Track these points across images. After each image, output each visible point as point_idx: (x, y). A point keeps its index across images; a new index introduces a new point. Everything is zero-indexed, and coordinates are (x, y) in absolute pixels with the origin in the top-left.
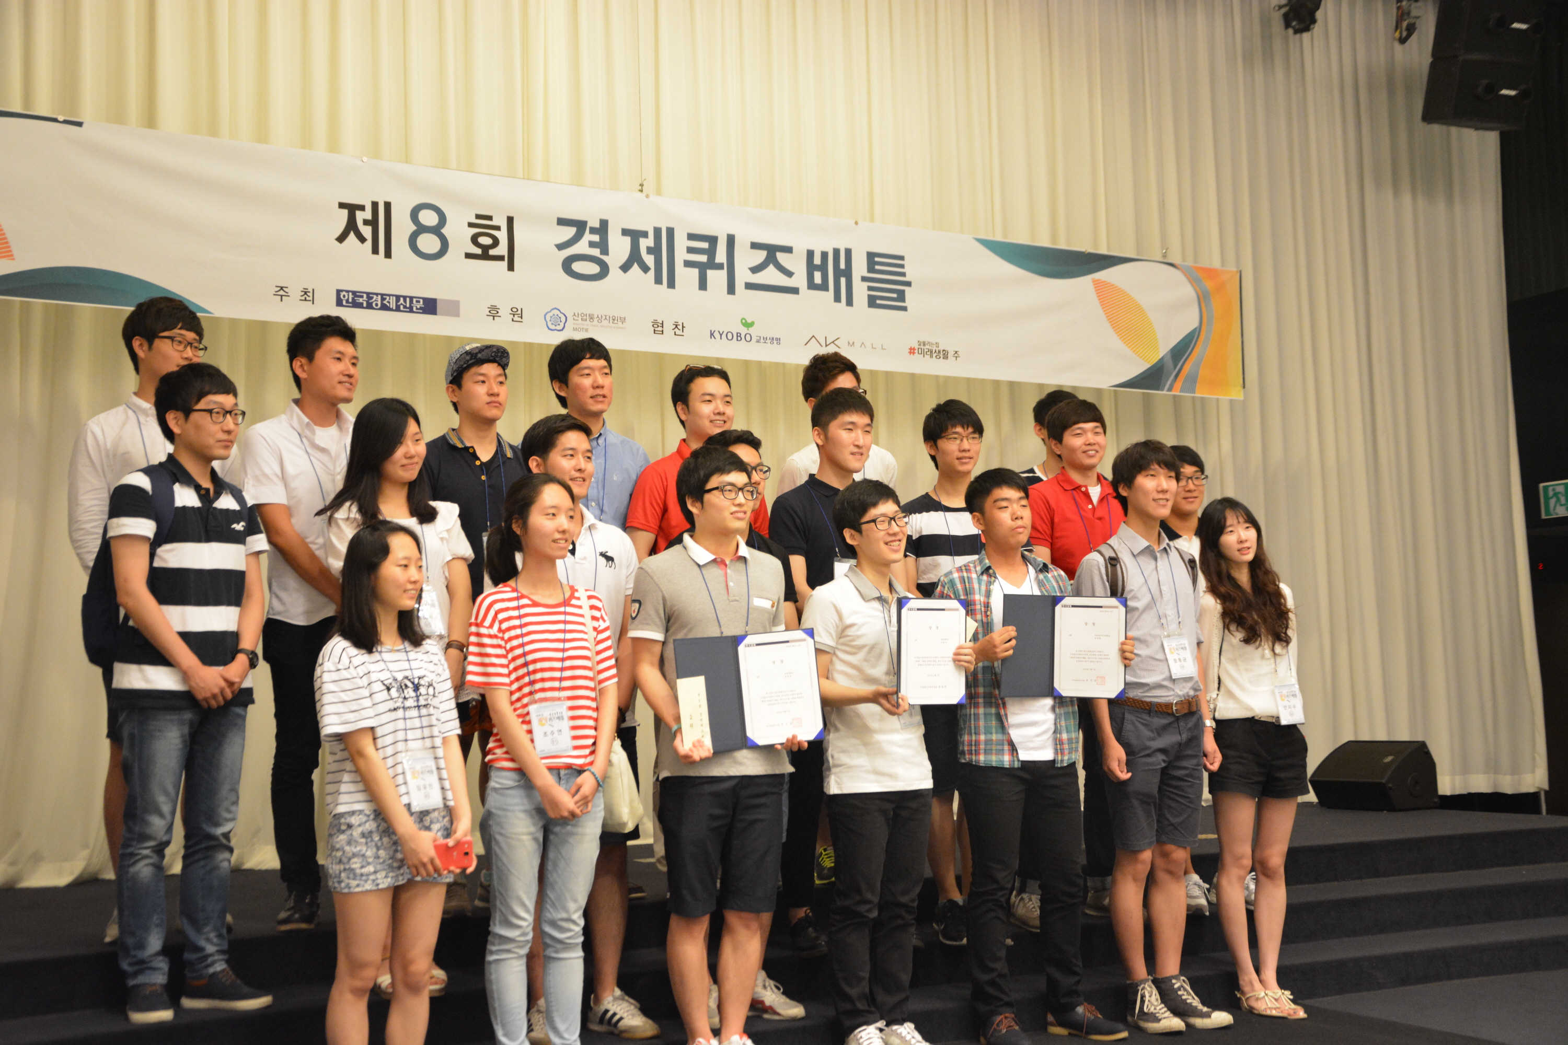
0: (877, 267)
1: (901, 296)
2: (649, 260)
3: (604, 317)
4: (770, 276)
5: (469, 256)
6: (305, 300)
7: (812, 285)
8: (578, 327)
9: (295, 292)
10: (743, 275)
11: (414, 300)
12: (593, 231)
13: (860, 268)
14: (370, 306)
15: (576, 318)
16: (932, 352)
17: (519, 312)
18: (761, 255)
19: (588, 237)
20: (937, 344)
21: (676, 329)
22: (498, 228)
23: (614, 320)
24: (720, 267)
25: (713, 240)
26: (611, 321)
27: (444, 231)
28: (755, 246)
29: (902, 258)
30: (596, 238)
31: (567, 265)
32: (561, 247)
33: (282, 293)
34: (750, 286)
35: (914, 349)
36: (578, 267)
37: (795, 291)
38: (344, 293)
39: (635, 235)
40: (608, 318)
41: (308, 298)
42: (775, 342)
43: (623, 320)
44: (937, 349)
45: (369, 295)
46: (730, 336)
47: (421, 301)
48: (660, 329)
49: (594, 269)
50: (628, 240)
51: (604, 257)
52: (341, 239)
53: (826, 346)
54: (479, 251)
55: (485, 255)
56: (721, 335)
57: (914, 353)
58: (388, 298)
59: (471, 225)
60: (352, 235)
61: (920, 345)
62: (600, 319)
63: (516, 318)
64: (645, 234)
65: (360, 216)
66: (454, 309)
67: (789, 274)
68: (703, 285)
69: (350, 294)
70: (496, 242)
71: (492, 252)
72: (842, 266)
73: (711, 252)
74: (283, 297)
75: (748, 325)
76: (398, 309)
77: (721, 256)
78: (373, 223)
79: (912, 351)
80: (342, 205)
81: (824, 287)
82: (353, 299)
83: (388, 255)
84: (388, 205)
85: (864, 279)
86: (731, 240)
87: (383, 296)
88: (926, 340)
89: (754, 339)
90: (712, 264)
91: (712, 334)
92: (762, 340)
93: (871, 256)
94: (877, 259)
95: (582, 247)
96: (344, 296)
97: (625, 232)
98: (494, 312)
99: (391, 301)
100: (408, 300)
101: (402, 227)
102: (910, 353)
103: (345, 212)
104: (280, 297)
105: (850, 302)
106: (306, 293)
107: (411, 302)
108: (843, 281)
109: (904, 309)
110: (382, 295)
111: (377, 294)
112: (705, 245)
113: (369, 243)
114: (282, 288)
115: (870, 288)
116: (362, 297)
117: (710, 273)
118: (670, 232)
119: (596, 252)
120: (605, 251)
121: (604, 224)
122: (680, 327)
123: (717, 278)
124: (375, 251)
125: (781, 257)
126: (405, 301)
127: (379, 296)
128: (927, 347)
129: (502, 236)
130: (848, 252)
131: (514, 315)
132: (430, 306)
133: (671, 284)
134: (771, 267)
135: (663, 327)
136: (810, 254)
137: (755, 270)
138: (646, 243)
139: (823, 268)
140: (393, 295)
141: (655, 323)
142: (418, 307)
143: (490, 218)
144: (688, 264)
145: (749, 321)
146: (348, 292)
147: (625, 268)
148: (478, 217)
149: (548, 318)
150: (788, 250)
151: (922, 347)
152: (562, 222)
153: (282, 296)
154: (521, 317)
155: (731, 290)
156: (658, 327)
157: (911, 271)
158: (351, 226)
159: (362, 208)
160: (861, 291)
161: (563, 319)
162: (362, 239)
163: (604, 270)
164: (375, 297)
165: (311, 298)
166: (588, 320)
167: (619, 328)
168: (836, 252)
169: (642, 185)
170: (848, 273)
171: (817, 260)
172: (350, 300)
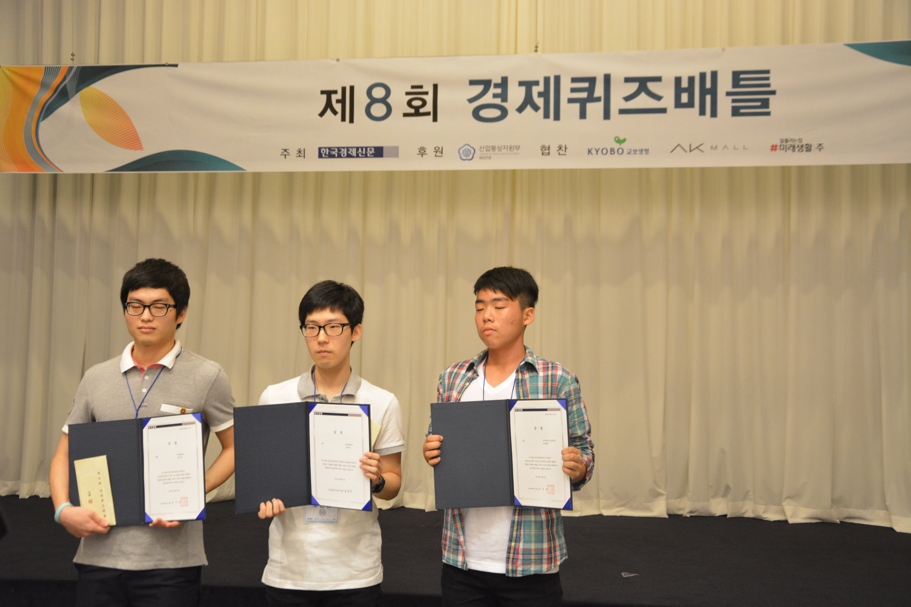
0: (742, 83)
1: (765, 103)
2: (540, 102)
3: (503, 147)
4: (643, 101)
5: (405, 115)
6: (300, 156)
7: (678, 104)
8: (483, 156)
9: (293, 152)
10: (617, 103)
11: (368, 149)
12: (496, 86)
14: (339, 156)
15: (482, 150)
16: (794, 147)
17: (440, 149)
18: (634, 87)
19: (493, 90)
20: (800, 140)
21: (560, 151)
22: (426, 93)
23: (511, 148)
24: (598, 99)
25: (592, 81)
26: (509, 149)
27: (389, 100)
28: (627, 80)
29: (768, 72)
30: (499, 91)
31: (476, 114)
32: (471, 101)
33: (285, 153)
34: (622, 112)
35: (776, 146)
36: (484, 113)
37: (663, 111)
38: (323, 149)
39: (528, 85)
40: (506, 147)
41: (301, 155)
42: (644, 152)
43: (518, 148)
44: (800, 144)
45: (339, 149)
46: (605, 151)
47: (373, 149)
48: (547, 151)
49: (496, 113)
50: (523, 89)
51: (504, 104)
52: (322, 114)
53: (691, 151)
54: (412, 111)
55: (417, 113)
56: (597, 151)
57: (776, 150)
58: (351, 149)
59: (408, 94)
60: (329, 111)
61: (782, 142)
62: (500, 149)
63: (438, 154)
64: (537, 83)
65: (334, 97)
66: (395, 152)
67: (658, 98)
68: (583, 115)
69: (327, 150)
70: (424, 103)
71: (422, 110)
72: (708, 85)
73: (591, 90)
74: (286, 156)
75: (620, 141)
76: (358, 156)
77: (599, 91)
78: (342, 101)
79: (774, 148)
80: (323, 92)
81: (690, 104)
82: (329, 153)
83: (352, 121)
84: (352, 88)
85: (728, 94)
86: (607, 79)
88: (789, 137)
89: (626, 152)
90: (592, 99)
91: (589, 152)
92: (632, 152)
93: (736, 76)
94: (742, 76)
95: (488, 99)
96: (323, 151)
97: (521, 84)
98: (422, 151)
99: (353, 151)
100: (364, 149)
101: (361, 101)
102: (772, 150)
103: (325, 97)
104: (284, 156)
105: (714, 114)
106: (300, 152)
107: (366, 150)
108: (708, 98)
109: (768, 114)
110: (347, 148)
111: (344, 148)
112: (586, 85)
113: (339, 115)
114: (285, 150)
115: (734, 101)
116: (334, 150)
117: (590, 106)
118: (557, 79)
119: (498, 101)
120: (505, 99)
121: (505, 81)
122: (563, 149)
123: (595, 109)
124: (343, 119)
125: (652, 86)
126: (362, 150)
127: (346, 149)
128: (790, 143)
129: (429, 99)
130: (714, 75)
131: (436, 152)
132: (379, 152)
133: (557, 117)
134: (643, 95)
135: (549, 149)
136: (678, 80)
137: (627, 99)
138: (536, 90)
139: (690, 90)
140: (354, 147)
141: (543, 148)
142: (371, 153)
143: (421, 87)
144: (571, 101)
145: (622, 138)
146: (325, 148)
147: (520, 109)
148: (413, 87)
149: (461, 152)
150: (658, 79)
151: (784, 143)
152: (473, 83)
154: (442, 153)
155: (607, 115)
156: (545, 150)
157: (775, 83)
158: (329, 105)
159: (335, 92)
160: (725, 104)
161: (472, 151)
162: (335, 113)
163: (504, 113)
164: (343, 150)
165: (303, 155)
166: (491, 150)
167: (515, 154)
168: (703, 76)
169: (537, 47)
170: (713, 92)
171: (685, 84)
172: (327, 153)
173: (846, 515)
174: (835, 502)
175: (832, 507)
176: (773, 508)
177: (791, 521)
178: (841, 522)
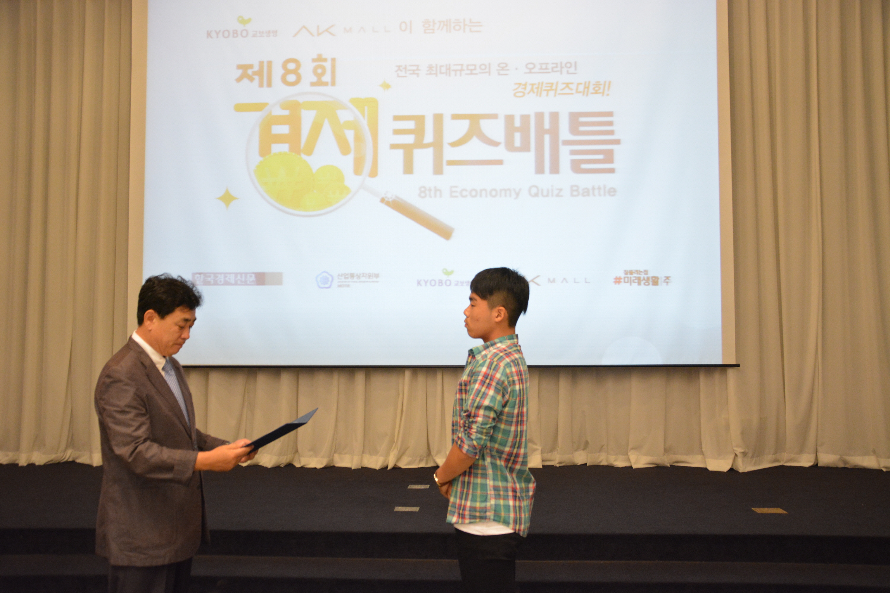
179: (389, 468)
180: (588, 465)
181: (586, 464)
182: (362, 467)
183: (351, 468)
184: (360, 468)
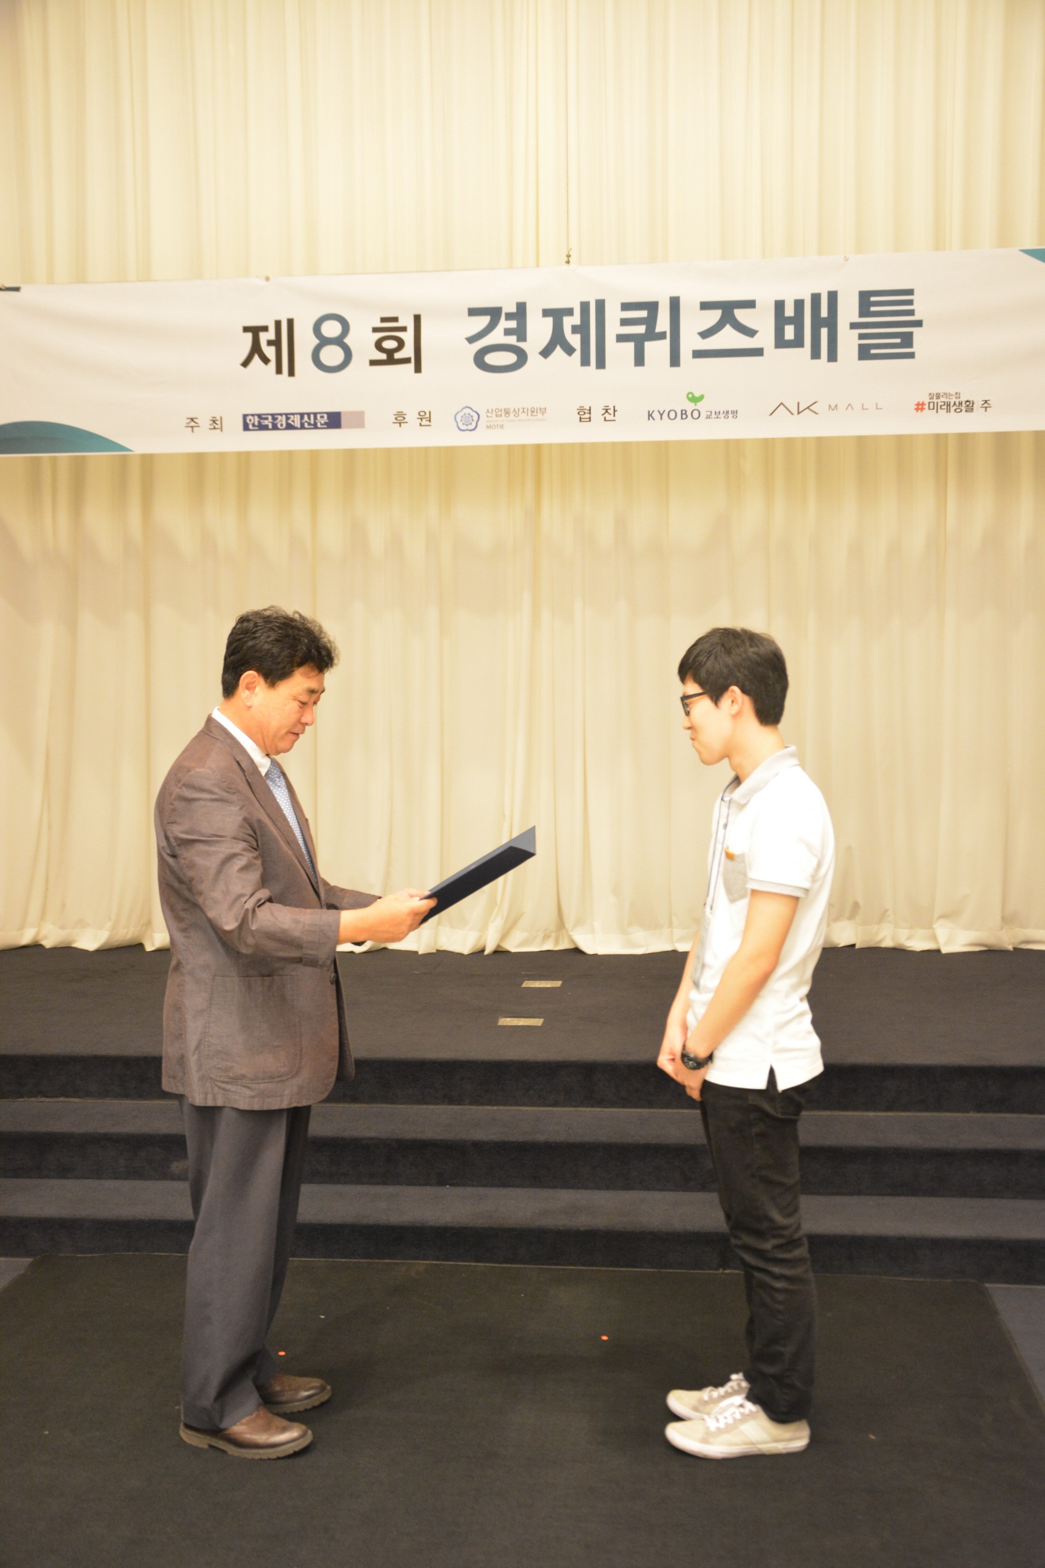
0: (873, 309)
1: (907, 340)
2: (575, 340)
3: (521, 410)
4: (729, 338)
5: (373, 363)
6: (215, 428)
7: (781, 342)
8: (491, 424)
9: (204, 422)
10: (690, 341)
11: (318, 416)
12: (509, 316)
13: (848, 311)
14: (275, 427)
15: (489, 415)
16: (949, 405)
17: (427, 415)
18: (715, 315)
19: (504, 324)
20: (958, 395)
21: (607, 415)
22: (404, 329)
23: (533, 412)
24: (662, 336)
25: (652, 307)
26: (530, 413)
27: (347, 340)
28: (705, 306)
29: (910, 292)
30: (513, 324)
31: (479, 360)
32: (471, 340)
33: (193, 424)
34: (698, 354)
35: (923, 404)
36: (491, 359)
37: (758, 352)
38: (250, 417)
39: (556, 315)
40: (525, 410)
41: (216, 426)
42: (730, 416)
43: (543, 411)
44: (958, 401)
45: (274, 416)
46: (672, 415)
47: (325, 416)
48: (587, 416)
49: (511, 358)
50: (550, 321)
51: (521, 345)
52: (245, 364)
53: (799, 413)
54: (383, 356)
55: (391, 360)
56: (661, 415)
57: (922, 409)
58: (292, 417)
59: (375, 330)
60: (256, 358)
61: (932, 398)
62: (516, 413)
63: (424, 422)
64: (570, 312)
65: (264, 337)
66: (359, 420)
67: (751, 333)
68: (639, 360)
69: (256, 417)
70: (401, 344)
71: (397, 356)
72: (824, 313)
73: (651, 322)
74: (195, 429)
75: (694, 399)
76: (302, 427)
77: (663, 324)
78: (276, 343)
79: (920, 407)
80: (246, 329)
81: (798, 342)
82: (259, 422)
83: (291, 373)
84: (290, 322)
85: (853, 326)
86: (675, 304)
87: (287, 416)
88: (941, 391)
89: (703, 415)
90: (652, 335)
91: (650, 415)
92: (713, 415)
93: (865, 298)
94: (873, 299)
95: (497, 336)
96: (250, 420)
97: (546, 313)
98: (400, 419)
99: (295, 420)
100: (312, 416)
101: (305, 341)
102: (917, 409)
103: (249, 336)
104: (191, 429)
105: (833, 357)
106: (214, 421)
107: (315, 418)
108: (824, 332)
109: (911, 356)
110: (286, 414)
111: (281, 415)
112: (643, 314)
113: (273, 364)
114: (192, 420)
115: (861, 336)
116: (267, 419)
117: (649, 346)
118: (601, 305)
119: (512, 340)
120: (522, 337)
121: (522, 308)
122: (611, 411)
123: (657, 350)
124: (279, 370)
125: (741, 315)
126: (309, 418)
127: (284, 417)
128: (943, 399)
129: (408, 337)
130: (833, 296)
131: (421, 419)
132: (334, 421)
133: (601, 364)
134: (728, 328)
135: (590, 413)
136: (779, 306)
137: (705, 334)
138: (569, 322)
139: (797, 320)
140: (297, 414)
141: (581, 410)
142: (323, 422)
143: (395, 319)
144: (621, 338)
145: (697, 395)
146: (253, 415)
147: (546, 353)
148: (383, 320)
149: (459, 418)
150: (750, 304)
151: (935, 400)
152: (473, 312)
153: (192, 427)
154: (430, 421)
155: (675, 360)
156: (584, 415)
157: (920, 309)
158: (256, 348)
159: (265, 329)
160: (848, 341)
161: (475, 417)
162: (266, 360)
163: (522, 357)
164: (280, 417)
165: (219, 426)
166: (503, 415)
167: (539, 420)
168: (816, 298)
169: (569, 256)
170: (831, 323)
171: (789, 312)
172: (256, 424)
173: (1022, 938)
174: (1007, 920)
175: (1002, 928)
176: (921, 932)
177: (944, 950)
178: (1015, 948)
179: (486, 953)
180: (857, 947)
181: (854, 945)
182: (437, 950)
183: (416, 953)
184: (435, 951)
